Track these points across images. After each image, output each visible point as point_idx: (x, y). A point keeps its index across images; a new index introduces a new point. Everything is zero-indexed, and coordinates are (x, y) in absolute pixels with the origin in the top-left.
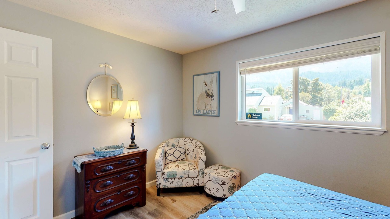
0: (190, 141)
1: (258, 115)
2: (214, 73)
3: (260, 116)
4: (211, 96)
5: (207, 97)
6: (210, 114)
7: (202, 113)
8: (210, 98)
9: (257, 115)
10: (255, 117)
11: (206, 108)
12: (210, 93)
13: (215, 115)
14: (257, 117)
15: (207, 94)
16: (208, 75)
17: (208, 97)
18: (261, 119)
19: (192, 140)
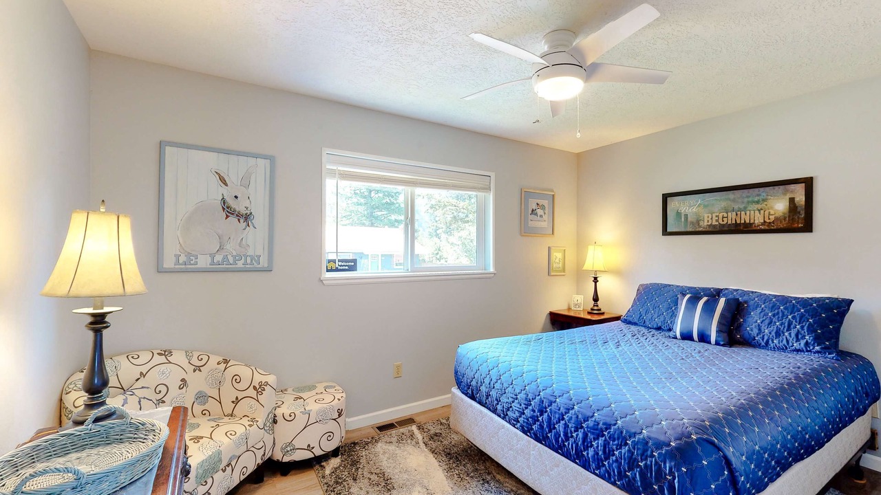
0: (163, 359)
1: (350, 264)
2: (256, 156)
3: (353, 264)
4: (247, 218)
5: (227, 217)
6: (240, 264)
7: (203, 262)
8: (242, 220)
9: (348, 264)
10: (344, 267)
11: (221, 248)
12: (240, 207)
13: (259, 266)
14: (347, 268)
15: (228, 211)
16: (233, 158)
17: (233, 219)
18: (356, 270)
19: (166, 353)
